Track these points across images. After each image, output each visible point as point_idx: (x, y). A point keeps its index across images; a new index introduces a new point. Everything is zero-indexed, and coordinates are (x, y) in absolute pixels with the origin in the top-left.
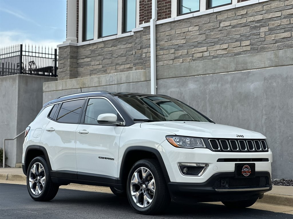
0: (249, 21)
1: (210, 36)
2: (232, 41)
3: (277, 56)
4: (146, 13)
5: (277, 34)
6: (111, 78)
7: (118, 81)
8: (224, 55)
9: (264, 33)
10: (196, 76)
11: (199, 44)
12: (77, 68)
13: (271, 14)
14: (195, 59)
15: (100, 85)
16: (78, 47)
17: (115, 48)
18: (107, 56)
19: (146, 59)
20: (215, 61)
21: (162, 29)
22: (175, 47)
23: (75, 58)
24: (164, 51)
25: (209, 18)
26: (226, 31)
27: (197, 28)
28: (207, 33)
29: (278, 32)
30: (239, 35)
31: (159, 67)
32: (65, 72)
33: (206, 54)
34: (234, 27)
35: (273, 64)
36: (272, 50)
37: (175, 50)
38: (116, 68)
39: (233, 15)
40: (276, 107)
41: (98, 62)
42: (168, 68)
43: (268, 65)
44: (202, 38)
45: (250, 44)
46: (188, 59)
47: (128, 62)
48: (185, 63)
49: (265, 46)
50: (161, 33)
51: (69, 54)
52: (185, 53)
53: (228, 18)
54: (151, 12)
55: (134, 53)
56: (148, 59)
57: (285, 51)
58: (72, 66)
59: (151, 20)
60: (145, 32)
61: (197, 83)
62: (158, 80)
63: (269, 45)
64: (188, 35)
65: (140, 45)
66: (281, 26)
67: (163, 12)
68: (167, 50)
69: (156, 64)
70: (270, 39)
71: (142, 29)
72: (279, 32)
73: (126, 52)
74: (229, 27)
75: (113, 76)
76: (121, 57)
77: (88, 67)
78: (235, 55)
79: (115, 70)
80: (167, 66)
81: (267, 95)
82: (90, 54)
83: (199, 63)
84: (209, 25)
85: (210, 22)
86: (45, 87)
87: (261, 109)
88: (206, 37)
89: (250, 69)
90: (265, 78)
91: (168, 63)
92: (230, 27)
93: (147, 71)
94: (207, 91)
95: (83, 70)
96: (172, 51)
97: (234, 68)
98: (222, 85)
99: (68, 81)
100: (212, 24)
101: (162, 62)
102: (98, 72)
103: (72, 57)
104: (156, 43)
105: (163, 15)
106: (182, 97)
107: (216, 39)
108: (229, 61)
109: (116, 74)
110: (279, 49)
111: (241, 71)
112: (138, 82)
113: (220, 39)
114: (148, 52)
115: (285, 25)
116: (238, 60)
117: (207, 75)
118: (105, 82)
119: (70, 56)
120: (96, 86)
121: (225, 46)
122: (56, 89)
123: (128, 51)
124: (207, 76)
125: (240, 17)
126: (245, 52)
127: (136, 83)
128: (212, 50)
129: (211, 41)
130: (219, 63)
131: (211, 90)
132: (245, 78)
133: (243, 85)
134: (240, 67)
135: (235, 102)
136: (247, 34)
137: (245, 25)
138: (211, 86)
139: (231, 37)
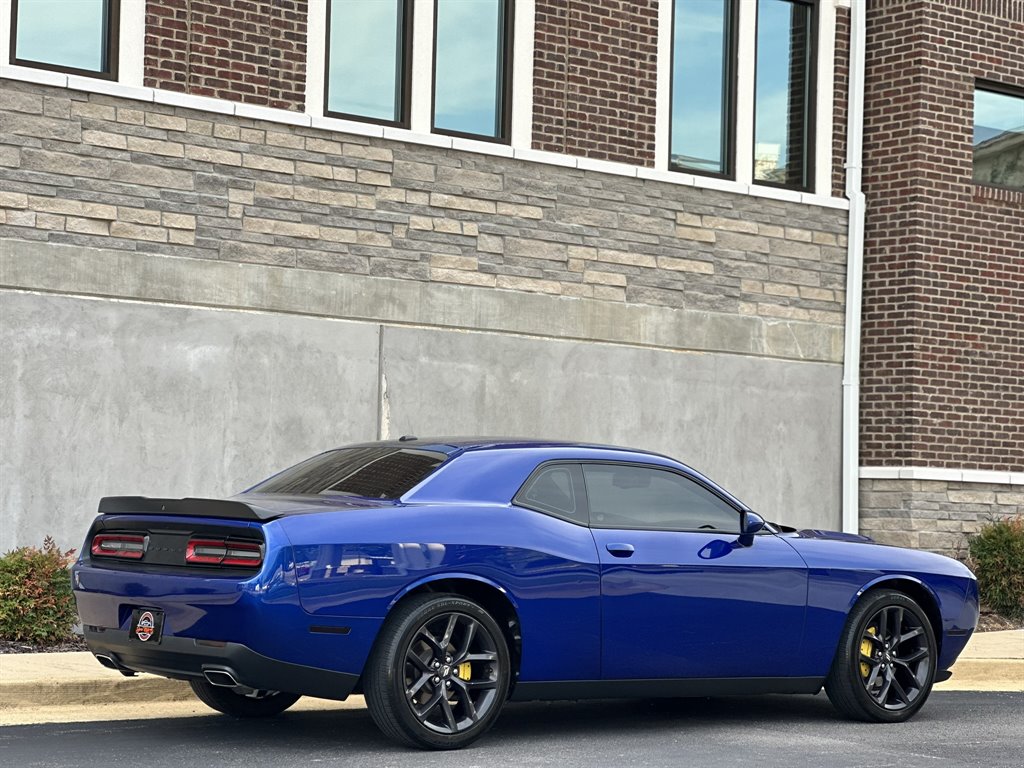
0: (196, 157)
1: (39, 162)
2: (132, 201)
3: (279, 283)
5: (281, 222)
8: (97, 238)
9: (241, 207)
13: (264, 158)
20: (59, 248)
25: (40, 97)
26: (107, 162)
28: (30, 147)
29: (281, 215)
30: (153, 188)
33: (20, 218)
34: (138, 158)
35: (264, 304)
36: (262, 261)
39: (139, 120)
40: (265, 425)
43: (250, 303)
44: (3, 160)
45: (197, 228)
49: (244, 245)
53: (116, 124)
57: (301, 273)
63: (255, 245)
66: (293, 203)
70: (256, 230)
72: (285, 218)
74: (120, 155)
78: (140, 248)
81: (239, 388)
84: (40, 121)
85: (43, 112)
87: (222, 427)
88: (22, 159)
89: (188, 304)
90: (238, 337)
92: (127, 156)
94: (19, 346)
97: (135, 288)
100: (54, 124)
107: (65, 177)
108: (116, 261)
110: (285, 264)
111: (155, 304)
113: (85, 182)
115: (305, 204)
116: (148, 268)
117: (21, 292)
121: (106, 212)
124: (18, 294)
125: (161, 135)
126: (176, 247)
128: (44, 209)
129: (44, 178)
130: (75, 262)
131: (35, 345)
132: (172, 329)
133: (165, 348)
134: (154, 288)
135: (131, 397)
136: (185, 195)
137: (179, 166)
138: (35, 333)
139: (125, 189)
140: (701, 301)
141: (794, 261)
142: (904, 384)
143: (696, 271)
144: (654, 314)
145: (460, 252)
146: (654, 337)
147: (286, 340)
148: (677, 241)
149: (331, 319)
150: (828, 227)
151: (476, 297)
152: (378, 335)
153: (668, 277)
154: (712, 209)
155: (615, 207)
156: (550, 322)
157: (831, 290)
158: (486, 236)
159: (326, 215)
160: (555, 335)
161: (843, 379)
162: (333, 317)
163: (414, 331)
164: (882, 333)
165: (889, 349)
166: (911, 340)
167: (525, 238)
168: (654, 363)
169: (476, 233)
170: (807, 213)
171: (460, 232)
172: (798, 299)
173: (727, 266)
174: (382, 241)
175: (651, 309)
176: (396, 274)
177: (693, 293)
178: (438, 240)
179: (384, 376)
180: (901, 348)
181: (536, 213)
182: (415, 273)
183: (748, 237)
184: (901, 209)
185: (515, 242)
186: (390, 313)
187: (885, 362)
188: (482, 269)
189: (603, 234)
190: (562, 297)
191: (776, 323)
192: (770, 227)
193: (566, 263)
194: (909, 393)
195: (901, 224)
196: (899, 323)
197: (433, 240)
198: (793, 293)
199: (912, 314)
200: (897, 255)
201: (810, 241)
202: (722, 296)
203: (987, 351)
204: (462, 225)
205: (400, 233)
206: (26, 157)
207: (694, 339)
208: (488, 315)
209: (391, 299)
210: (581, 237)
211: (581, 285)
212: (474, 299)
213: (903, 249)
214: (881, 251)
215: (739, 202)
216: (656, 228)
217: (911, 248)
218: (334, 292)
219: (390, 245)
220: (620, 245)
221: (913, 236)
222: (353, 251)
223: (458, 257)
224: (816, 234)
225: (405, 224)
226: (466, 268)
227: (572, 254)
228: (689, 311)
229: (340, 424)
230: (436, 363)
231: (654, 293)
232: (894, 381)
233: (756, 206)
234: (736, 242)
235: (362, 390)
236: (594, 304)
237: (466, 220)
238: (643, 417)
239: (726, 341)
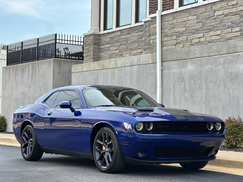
0: (239, 10)
1: (205, 24)
2: (224, 28)
4: (154, 5)
6: (125, 61)
7: (130, 63)
8: (218, 40)
10: (194, 59)
11: (197, 31)
12: (99, 52)
14: (193, 44)
15: (117, 67)
16: (100, 35)
17: (129, 36)
18: (123, 42)
19: (153, 45)
20: (210, 45)
21: (166, 19)
22: (176, 34)
23: (97, 45)
24: (168, 37)
25: (205, 8)
26: (219, 19)
27: (195, 17)
28: (204, 21)
30: (230, 22)
31: (164, 52)
32: (89, 56)
33: (202, 40)
34: (226, 16)
37: (177, 37)
38: (130, 53)
39: (226, 5)
41: (116, 47)
42: (171, 52)
44: (199, 26)
45: (240, 30)
46: (188, 44)
47: (139, 47)
48: (185, 48)
50: (165, 22)
51: (92, 41)
52: (185, 39)
53: (221, 8)
54: (157, 4)
55: (144, 40)
56: (155, 44)
58: (95, 51)
59: (157, 11)
60: (153, 22)
61: (195, 64)
62: (163, 63)
64: (188, 23)
65: (149, 33)
67: (168, 4)
68: (170, 37)
69: (161, 49)
71: (150, 19)
73: (138, 39)
75: (126, 59)
76: (135, 43)
77: (108, 52)
78: (227, 40)
79: (130, 54)
80: (170, 50)
82: (109, 41)
83: (197, 47)
84: (205, 14)
85: (206, 11)
86: (73, 69)
89: (240, 52)
91: (171, 48)
92: (223, 16)
93: (154, 55)
94: (203, 71)
95: (104, 54)
96: (175, 37)
97: (226, 51)
98: (216, 67)
99: (91, 63)
100: (207, 13)
101: (166, 47)
102: (115, 56)
103: (95, 44)
104: (161, 31)
105: (167, 6)
106: (183, 77)
107: (211, 26)
108: (222, 45)
109: (129, 57)
111: (232, 54)
112: (147, 64)
113: (215, 26)
114: (154, 39)
116: (229, 45)
118: (121, 64)
119: (94, 43)
120: (113, 67)
121: (218, 32)
122: (81, 70)
123: (140, 38)
124: (203, 59)
125: (231, 7)
126: (236, 37)
127: (145, 65)
128: (208, 36)
129: (207, 28)
130: (213, 47)
131: (206, 70)
132: (235, 60)
133: (234, 66)
134: (231, 50)
135: (226, 81)
136: (237, 22)
137: (236, 14)
138: (207, 67)
139: (223, 25)
206: (203, 24)
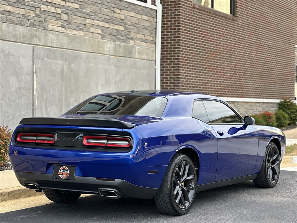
140: (121, 39)
141: (143, 27)
142: (176, 68)
143: (119, 29)
144: (109, 43)
145: (56, 20)
146: (108, 51)
147: (4, 51)
148: (114, 18)
149: (17, 43)
150: (152, 15)
151: (61, 36)
152: (32, 50)
153: (112, 31)
154: (123, 7)
155: (98, 6)
156: (81, 46)
157: (152, 36)
158: (63, 14)
159: (15, 3)
160: (82, 50)
161: (155, 66)
162: (18, 42)
163: (43, 48)
164: (167, 51)
165: (170, 56)
166: (179, 53)
167: (74, 15)
168: (109, 61)
169: (60, 13)
170: (147, 10)
171: (56, 12)
172: (144, 39)
173: (127, 28)
174: (32, 14)
175: (108, 42)
176: (37, 27)
177: (119, 36)
178: (49, 14)
179: (34, 65)
180: (175, 56)
181: (77, 6)
182: (43, 27)
183: (132, 18)
184: (174, 10)
185: (72, 17)
186: (36, 41)
187: (169, 61)
188: (62, 26)
189: (95, 15)
190: (84, 37)
191: (139, 47)
192: (137, 15)
193: (85, 25)
194: (178, 71)
195: (174, 15)
196: (174, 48)
197: (48, 14)
198: (144, 38)
199: (179, 45)
200: (173, 25)
201: (147, 20)
202: (126, 38)
203: (195, 58)
204: (56, 9)
205: (38, 12)
207: (119, 52)
208: (64, 43)
209: (36, 36)
210: (89, 16)
211: (89, 33)
212: (60, 37)
213: (175, 24)
214: (167, 24)
215: (130, 5)
216: (109, 13)
217: (178, 23)
218: (18, 33)
219: (35, 16)
220: (100, 19)
221: (179, 19)
222: (24, 17)
223: (55, 21)
224: (149, 17)
225: (39, 8)
226: (57, 26)
227: (87, 22)
228: (118, 43)
229: (21, 83)
230: (49, 60)
231: (109, 36)
232: (172, 67)
233: (134, 7)
234: (129, 20)
235: (28, 70)
236: (93, 40)
237: (57, 8)
238: (106, 80)
239: (127, 53)
